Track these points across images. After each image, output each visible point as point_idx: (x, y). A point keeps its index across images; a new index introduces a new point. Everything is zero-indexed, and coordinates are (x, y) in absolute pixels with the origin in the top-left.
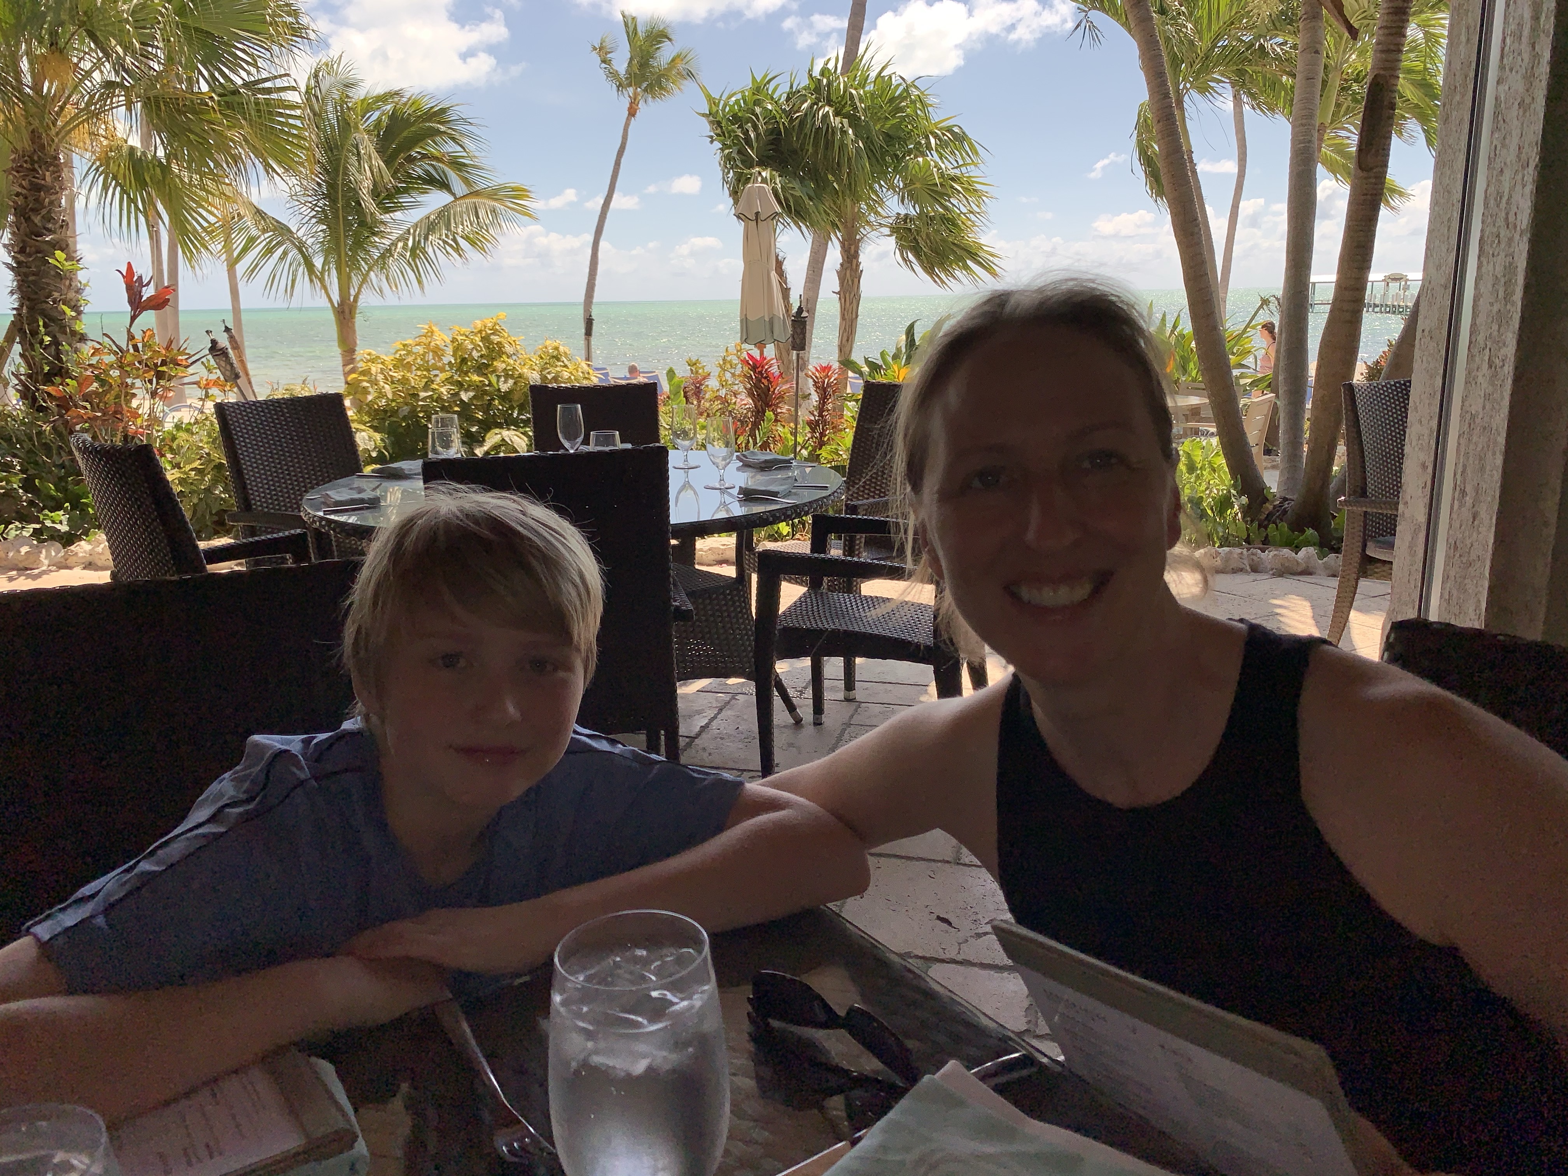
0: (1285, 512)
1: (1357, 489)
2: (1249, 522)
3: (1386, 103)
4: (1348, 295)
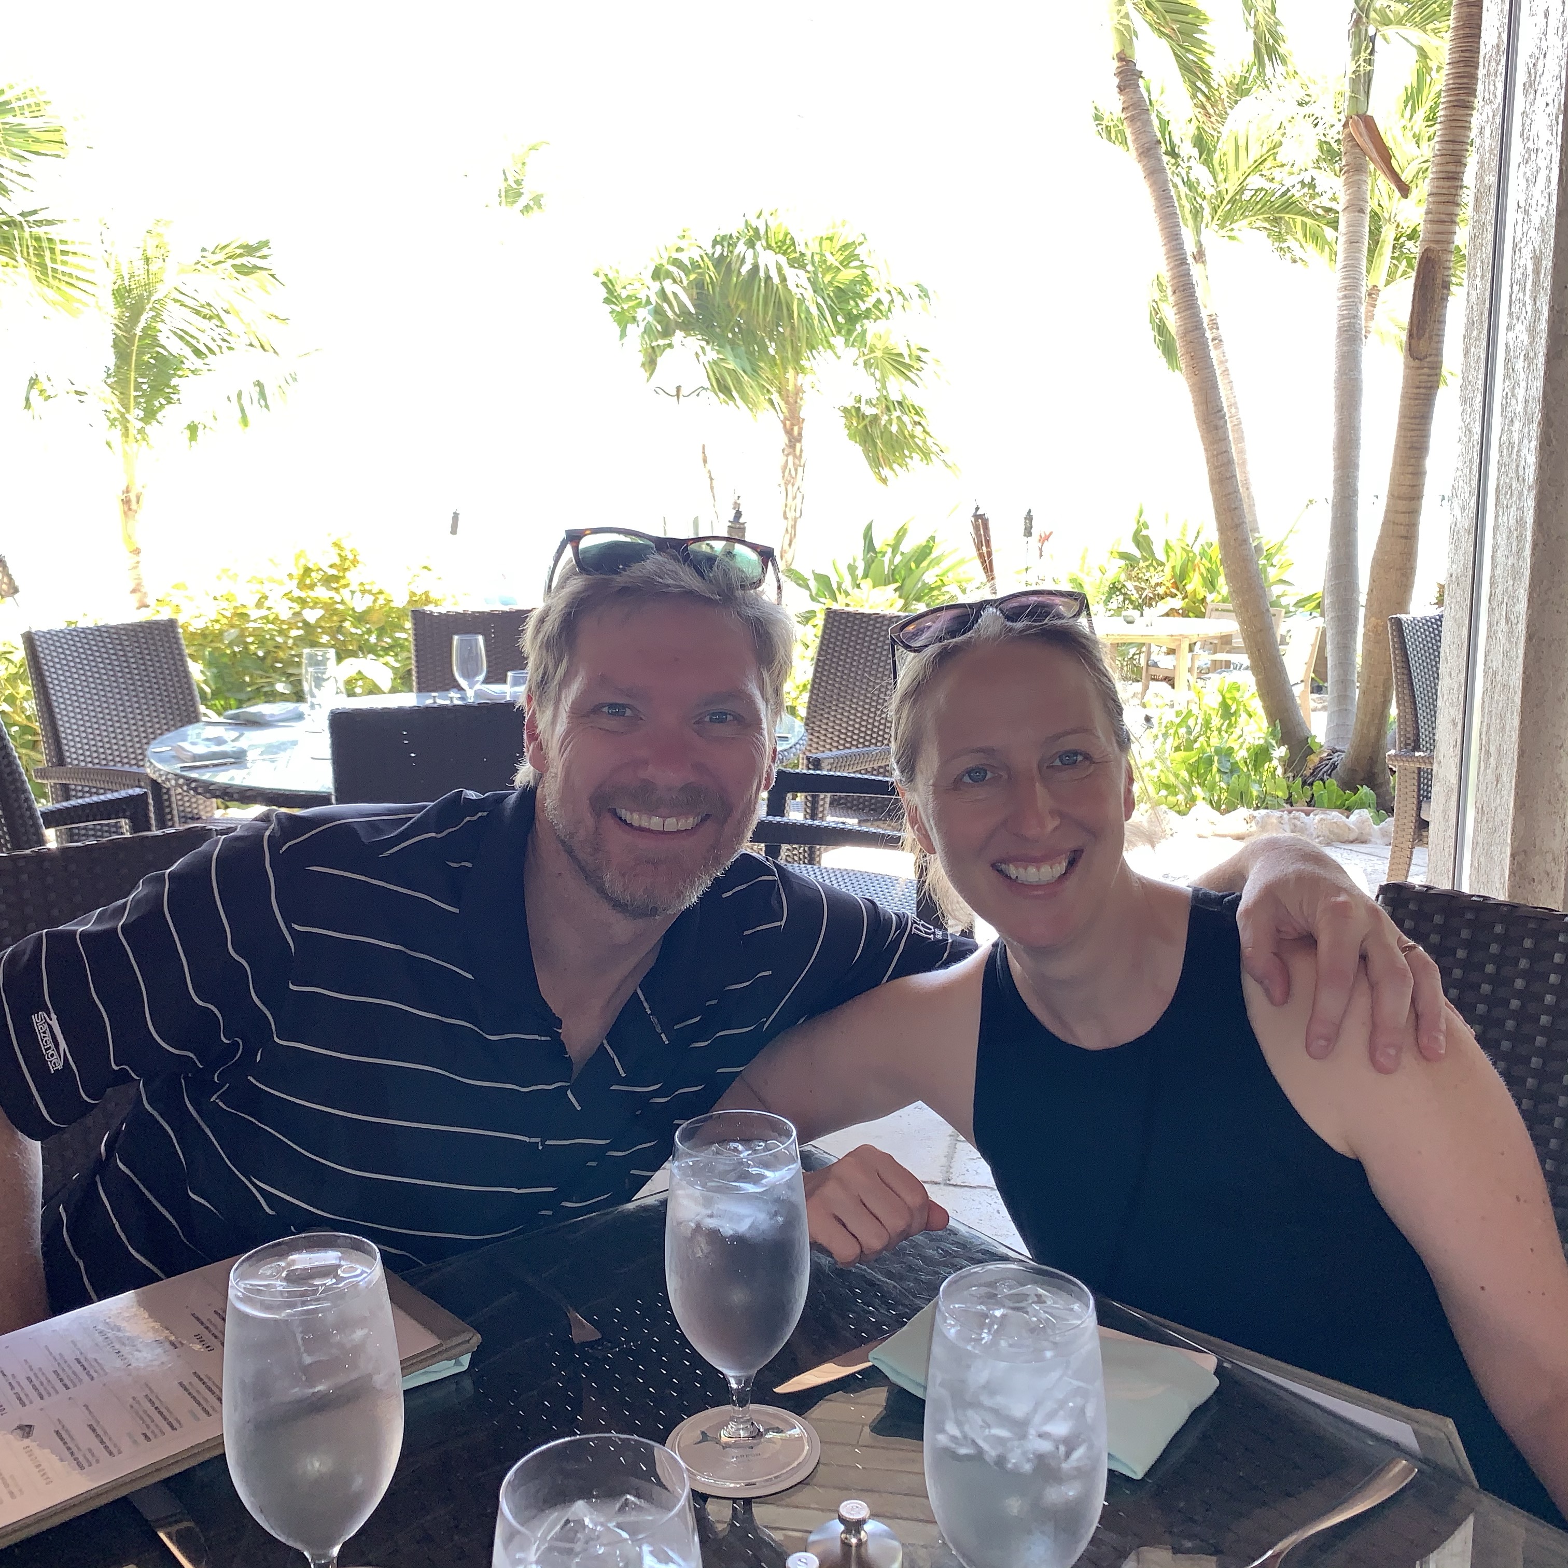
0: (1335, 766)
1: (1409, 742)
2: (1291, 779)
3: (1439, 281)
4: (1402, 505)
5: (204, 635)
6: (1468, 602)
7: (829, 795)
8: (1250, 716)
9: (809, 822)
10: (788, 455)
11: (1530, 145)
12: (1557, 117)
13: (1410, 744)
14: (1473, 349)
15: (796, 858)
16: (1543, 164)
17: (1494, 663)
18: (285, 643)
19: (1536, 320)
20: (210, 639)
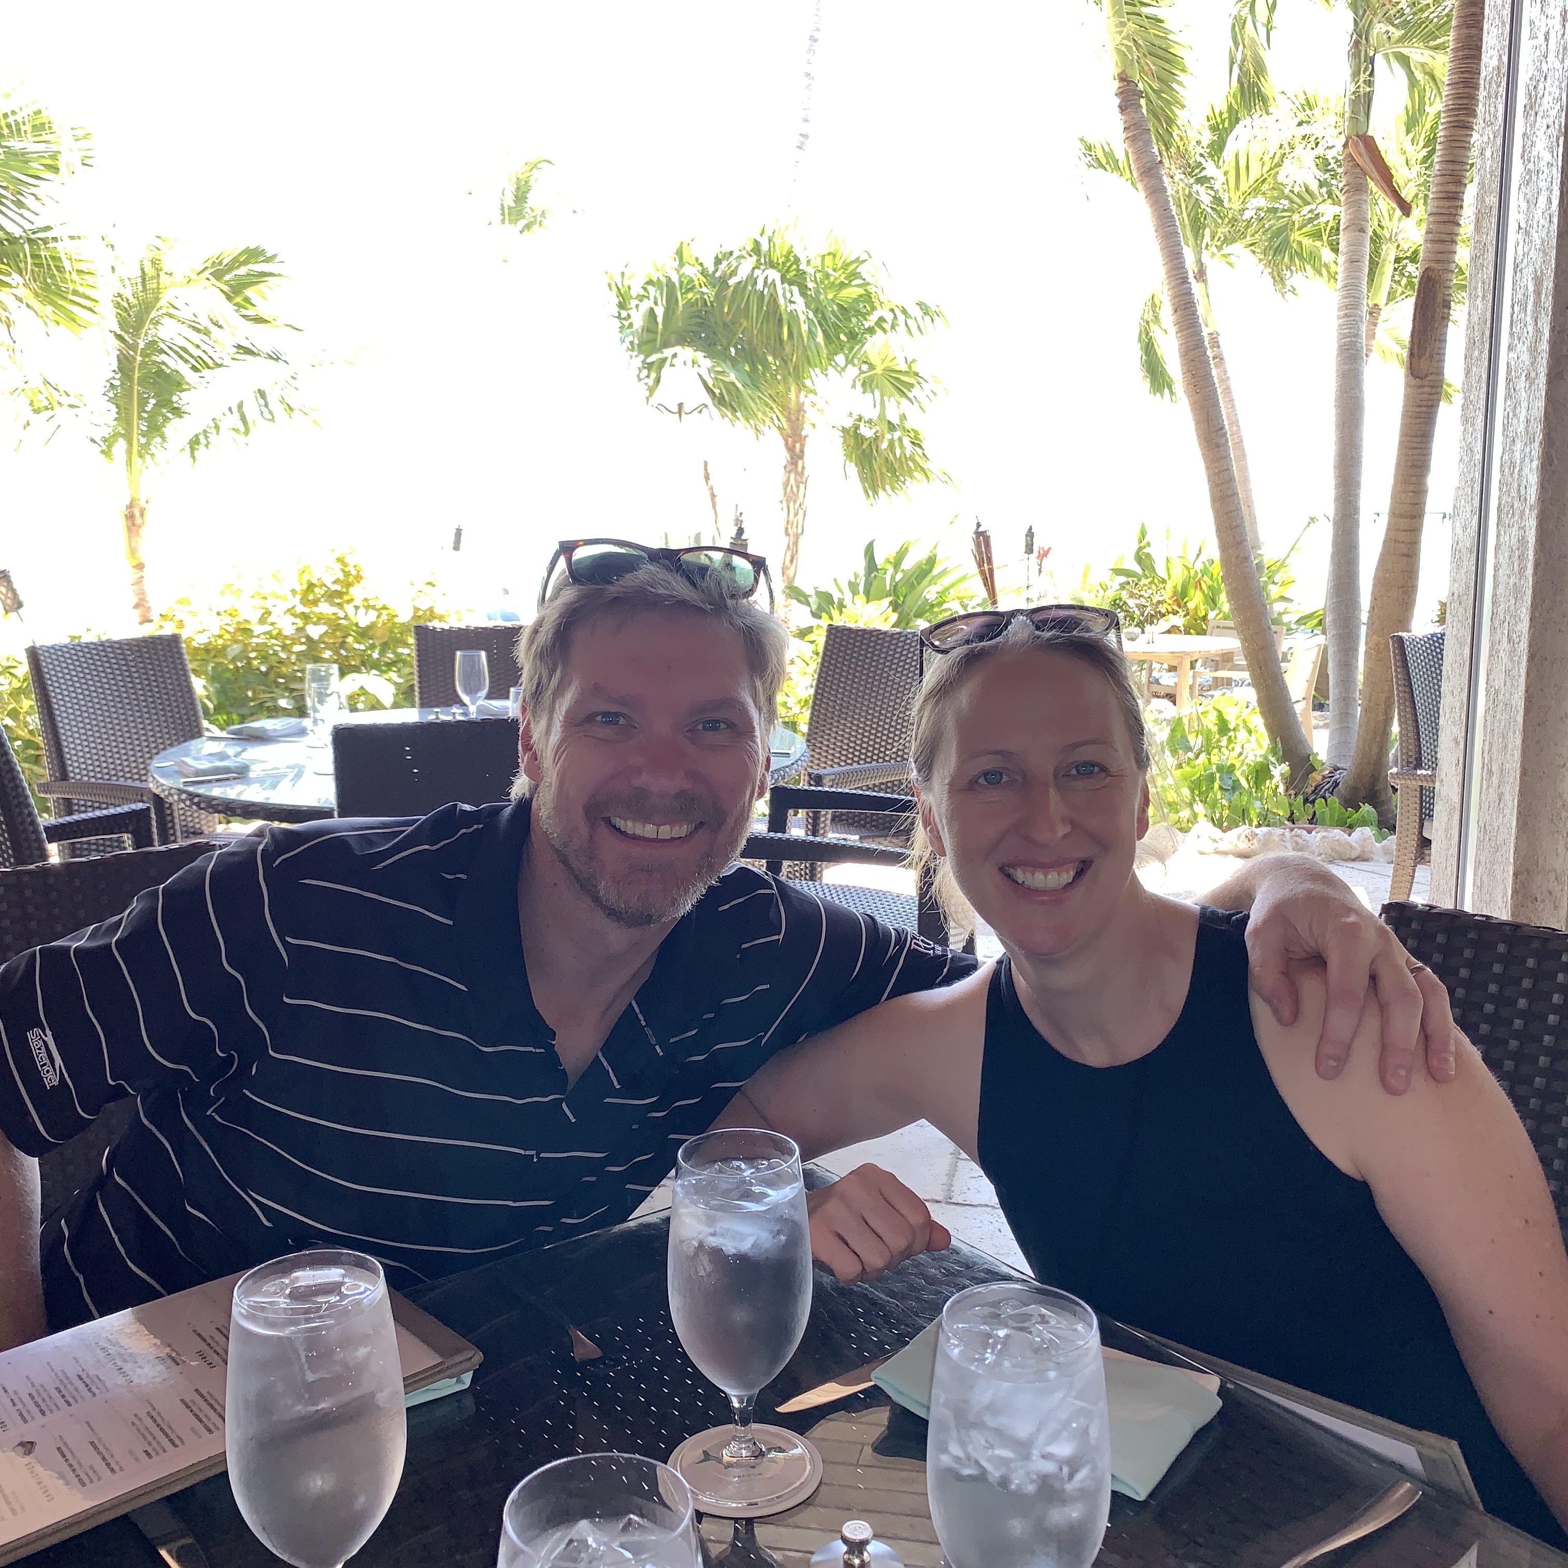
0: (1336, 784)
1: (1410, 760)
2: (1293, 796)
3: (1440, 300)
4: (1403, 523)
5: (207, 651)
6: (1470, 621)
7: (830, 811)
8: (1250, 732)
9: (811, 838)
10: (790, 472)
11: (1531, 166)
12: (1558, 139)
13: (1411, 762)
14: (1474, 369)
15: (797, 874)
16: (1543, 185)
17: (1496, 682)
18: (288, 658)
19: (1537, 340)
20: (212, 654)
